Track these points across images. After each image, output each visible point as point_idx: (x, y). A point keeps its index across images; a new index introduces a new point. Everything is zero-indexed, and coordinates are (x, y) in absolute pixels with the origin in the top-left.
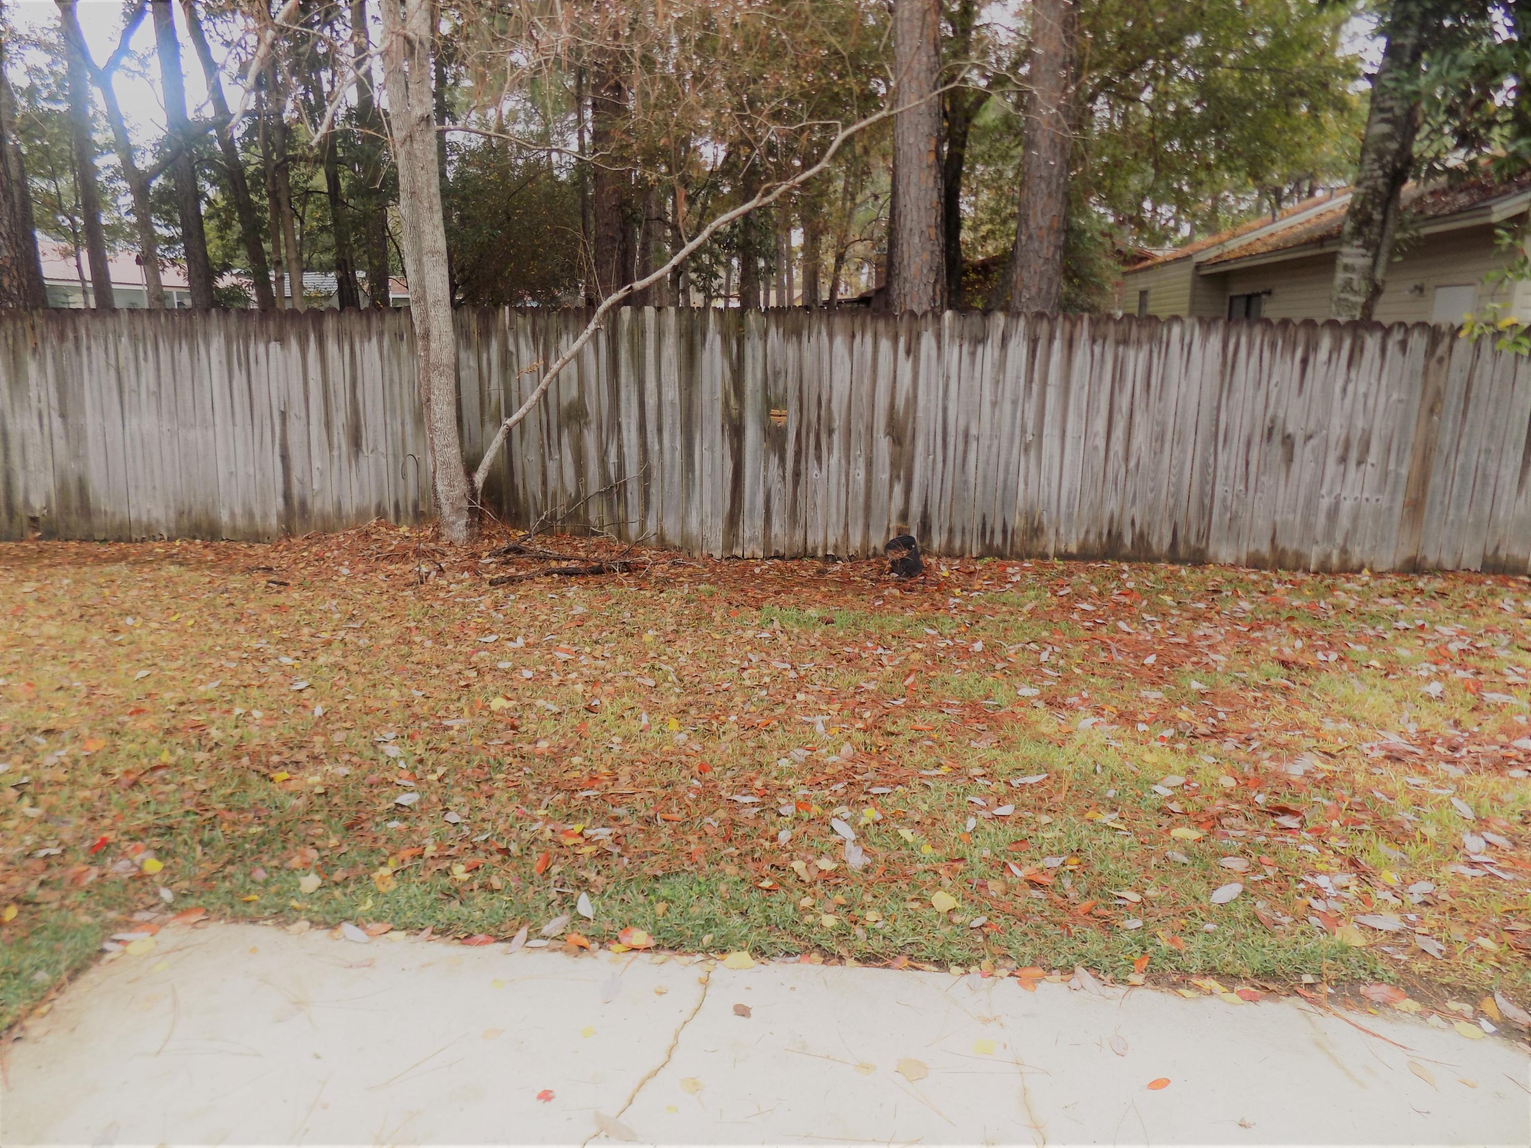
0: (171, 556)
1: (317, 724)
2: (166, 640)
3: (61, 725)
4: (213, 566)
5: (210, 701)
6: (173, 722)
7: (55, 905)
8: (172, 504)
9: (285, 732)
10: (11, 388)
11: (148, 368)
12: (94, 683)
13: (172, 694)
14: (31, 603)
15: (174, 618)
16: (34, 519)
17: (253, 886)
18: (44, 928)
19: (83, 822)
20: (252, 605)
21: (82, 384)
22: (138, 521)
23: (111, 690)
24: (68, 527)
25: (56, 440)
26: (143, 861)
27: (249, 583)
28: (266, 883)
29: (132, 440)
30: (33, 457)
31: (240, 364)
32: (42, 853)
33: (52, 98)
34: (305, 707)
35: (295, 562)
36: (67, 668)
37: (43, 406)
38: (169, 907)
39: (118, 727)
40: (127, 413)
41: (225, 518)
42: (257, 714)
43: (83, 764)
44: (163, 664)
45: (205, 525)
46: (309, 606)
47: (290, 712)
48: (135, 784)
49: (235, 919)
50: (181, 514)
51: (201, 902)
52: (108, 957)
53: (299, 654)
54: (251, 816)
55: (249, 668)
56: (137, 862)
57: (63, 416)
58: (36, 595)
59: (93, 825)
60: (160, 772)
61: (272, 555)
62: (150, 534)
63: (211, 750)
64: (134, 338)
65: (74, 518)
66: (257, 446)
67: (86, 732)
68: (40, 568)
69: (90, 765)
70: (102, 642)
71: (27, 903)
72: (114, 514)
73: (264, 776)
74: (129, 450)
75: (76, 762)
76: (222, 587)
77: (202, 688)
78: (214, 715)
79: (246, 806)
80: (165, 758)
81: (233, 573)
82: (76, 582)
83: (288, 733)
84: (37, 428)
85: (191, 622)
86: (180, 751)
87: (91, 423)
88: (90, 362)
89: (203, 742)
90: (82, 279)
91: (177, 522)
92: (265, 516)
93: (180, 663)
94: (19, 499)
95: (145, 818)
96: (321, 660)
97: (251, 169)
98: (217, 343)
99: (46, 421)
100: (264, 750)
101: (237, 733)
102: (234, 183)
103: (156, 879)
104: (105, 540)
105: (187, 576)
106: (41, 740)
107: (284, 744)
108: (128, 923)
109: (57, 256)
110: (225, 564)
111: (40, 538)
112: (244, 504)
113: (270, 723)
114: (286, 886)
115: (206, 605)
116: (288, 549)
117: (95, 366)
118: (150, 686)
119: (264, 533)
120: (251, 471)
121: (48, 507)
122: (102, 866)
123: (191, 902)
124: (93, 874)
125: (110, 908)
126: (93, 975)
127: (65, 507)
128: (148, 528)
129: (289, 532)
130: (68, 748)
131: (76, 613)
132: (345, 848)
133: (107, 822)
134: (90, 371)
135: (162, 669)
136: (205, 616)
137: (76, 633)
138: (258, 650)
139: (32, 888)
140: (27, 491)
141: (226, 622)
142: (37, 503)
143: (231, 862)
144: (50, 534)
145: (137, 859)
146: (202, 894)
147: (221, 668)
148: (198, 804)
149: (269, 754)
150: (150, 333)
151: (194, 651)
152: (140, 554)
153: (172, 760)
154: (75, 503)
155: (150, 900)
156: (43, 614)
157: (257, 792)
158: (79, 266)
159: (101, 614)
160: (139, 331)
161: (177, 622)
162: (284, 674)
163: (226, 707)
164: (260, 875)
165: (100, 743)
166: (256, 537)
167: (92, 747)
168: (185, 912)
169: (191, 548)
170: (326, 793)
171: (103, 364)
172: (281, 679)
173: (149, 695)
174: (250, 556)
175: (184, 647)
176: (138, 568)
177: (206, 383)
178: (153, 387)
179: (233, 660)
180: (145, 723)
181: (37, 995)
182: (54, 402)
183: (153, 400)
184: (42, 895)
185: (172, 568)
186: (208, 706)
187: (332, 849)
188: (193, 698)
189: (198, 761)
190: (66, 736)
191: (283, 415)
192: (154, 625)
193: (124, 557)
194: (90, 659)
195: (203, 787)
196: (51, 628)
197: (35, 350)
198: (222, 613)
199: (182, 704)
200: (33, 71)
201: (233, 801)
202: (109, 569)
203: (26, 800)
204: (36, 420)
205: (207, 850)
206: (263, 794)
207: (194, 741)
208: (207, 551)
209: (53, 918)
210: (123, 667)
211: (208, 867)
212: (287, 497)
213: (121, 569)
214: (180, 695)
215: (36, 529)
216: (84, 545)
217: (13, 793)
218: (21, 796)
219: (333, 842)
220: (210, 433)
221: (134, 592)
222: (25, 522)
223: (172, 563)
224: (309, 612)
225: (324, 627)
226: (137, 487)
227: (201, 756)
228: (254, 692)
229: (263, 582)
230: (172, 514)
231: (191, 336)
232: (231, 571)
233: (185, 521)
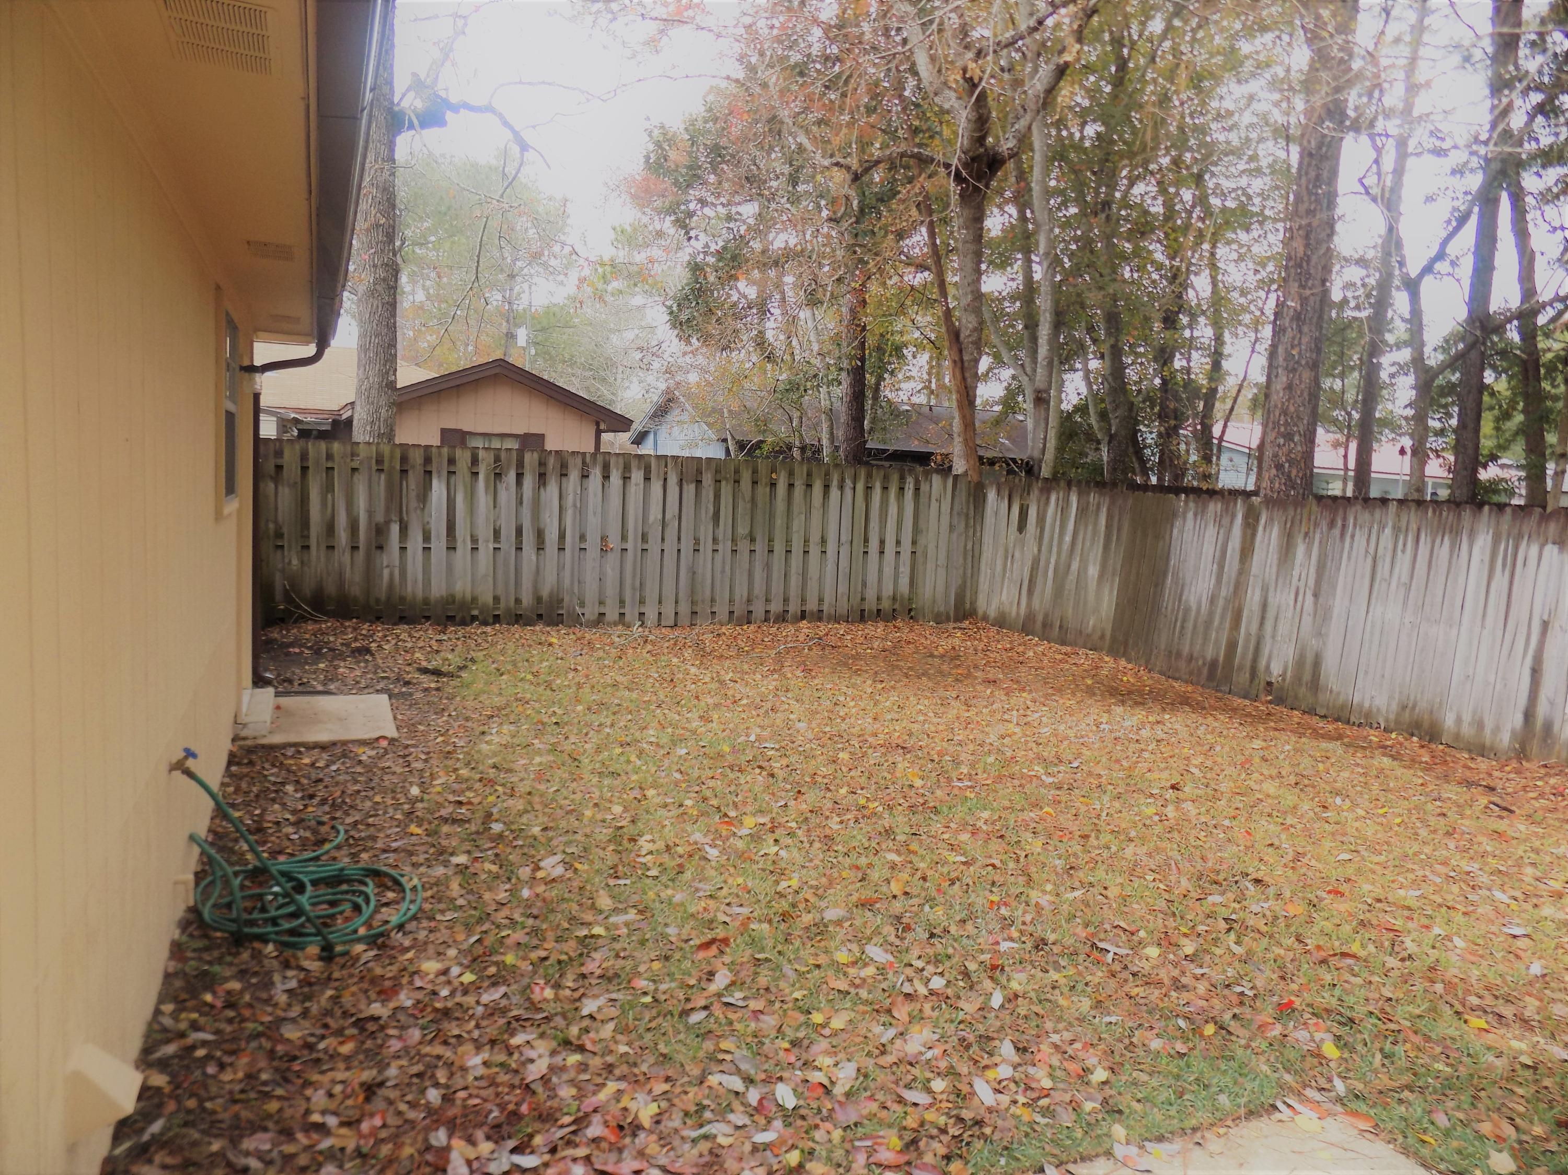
0: (1385, 747)
1: (1531, 983)
2: (1370, 830)
3: (1266, 879)
4: (1428, 769)
5: (1409, 909)
6: (1368, 915)
7: (1243, 1042)
8: (1397, 696)
9: (1491, 975)
10: (1279, 565)
11: (1404, 561)
12: (1300, 850)
13: (1370, 888)
14: (1257, 760)
15: (1381, 811)
16: (1269, 684)
17: (1431, 1127)
18: (1233, 1058)
19: (1275, 976)
20: (1466, 822)
21: (1339, 569)
22: (1361, 706)
23: (1313, 863)
24: (1296, 697)
25: (1305, 616)
26: (1322, 1040)
27: (1468, 797)
28: (1447, 1133)
29: (1373, 626)
30: (1283, 628)
31: (1504, 565)
32: (1239, 989)
33: (1358, 308)
34: (1518, 957)
35: (1524, 788)
36: (1279, 828)
37: (1302, 584)
38: (1339, 1100)
39: (1315, 901)
40: (1373, 601)
41: (1449, 721)
42: (1458, 942)
43: (1282, 923)
44: (1365, 854)
45: (1426, 725)
46: (1537, 844)
47: (1499, 955)
48: (1324, 961)
49: (1406, 1151)
50: (1404, 707)
51: (1372, 1112)
52: (1278, 1116)
53: (1518, 894)
54: (1439, 1050)
55: (1455, 889)
56: (1317, 1039)
57: (1316, 595)
58: (1261, 753)
59: (1282, 983)
60: (1350, 961)
61: (1496, 774)
62: (1368, 721)
63: (1403, 960)
64: (1397, 530)
65: (1302, 691)
66: (1505, 651)
67: (1288, 894)
68: (1266, 729)
69: (1288, 926)
70: (1311, 814)
71: (1222, 1028)
72: (1338, 694)
73: (1457, 1013)
74: (1367, 636)
75: (1276, 918)
76: (1435, 794)
77: (1402, 892)
78: (1410, 925)
79: (1433, 1036)
80: (1355, 948)
81: (1448, 782)
82: (1296, 750)
83: (1492, 978)
84: (1292, 603)
85: (1398, 820)
86: (1371, 948)
87: (1339, 604)
88: (1351, 547)
89: (1397, 949)
90: (1346, 469)
91: (1398, 714)
92: (1497, 729)
93: (1382, 858)
94: (1263, 663)
95: (1328, 999)
96: (1548, 910)
97: (1549, 356)
98: (1483, 540)
99: (1300, 598)
100: (1461, 985)
101: (1434, 954)
102: (1525, 371)
103: (1332, 1064)
104: (1325, 717)
105: (1399, 772)
106: (1249, 885)
107: (1487, 988)
108: (1300, 1094)
109: (1328, 447)
110: (1440, 769)
111: (1270, 702)
112: (1474, 713)
113: (1473, 958)
114: (1471, 1150)
115: (1416, 807)
116: (1518, 772)
117: (1354, 553)
118: (1350, 871)
119: (1492, 748)
120: (1492, 678)
121: (1283, 675)
122: (1285, 1026)
123: (1363, 1107)
124: (1277, 1031)
125: (1288, 1071)
126: (1262, 1125)
127: (1298, 678)
128: (1368, 715)
129: (1522, 754)
130: (1271, 902)
131: (1293, 779)
132: (1553, 1146)
133: (1294, 987)
134: (1349, 558)
135: (1363, 859)
136: (1413, 819)
137: (1290, 798)
138: (1468, 873)
139: (1227, 1016)
140: (1270, 657)
141: (1435, 831)
142: (1276, 670)
143: (1409, 1088)
144: (1280, 700)
145: (1318, 1036)
146: (1374, 1105)
147: (1424, 879)
148: (1382, 1010)
149: (1467, 992)
150: (1414, 526)
151: (1397, 852)
152: (1356, 738)
153: (1362, 953)
154: (1307, 677)
155: (1323, 1083)
156: (1266, 772)
157: (1447, 1027)
158: (1345, 456)
159: (1314, 787)
160: (1403, 524)
161: (1384, 815)
162: (1496, 910)
163: (1425, 921)
164: (1442, 1120)
165: (1297, 909)
166: (1480, 750)
167: (1292, 910)
168: (1355, 1114)
169: (1406, 744)
170: (1535, 1068)
171: (1362, 551)
172: (1492, 915)
173: (1348, 880)
174: (1470, 768)
175: (1388, 843)
176: (1351, 750)
177: (1461, 580)
178: (1405, 578)
179: (1439, 875)
180: (1343, 906)
181: (1218, 1115)
182: (1311, 582)
183: (1402, 591)
184: (1233, 1026)
185: (1385, 759)
186: (1406, 913)
187: (1536, 1138)
188: (1390, 899)
189: (1388, 965)
190: (1271, 891)
191: (1545, 625)
192: (1361, 812)
193: (1340, 737)
194: (1299, 826)
195: (1390, 995)
196: (1270, 787)
197: (1306, 534)
198: (1433, 821)
199: (1379, 901)
200: (1349, 285)
201: (1421, 1024)
202: (1324, 745)
203: (1232, 936)
204: (1292, 596)
205: (1386, 1062)
206: (1451, 1032)
207: (1387, 944)
208: (1423, 751)
209: (1240, 1052)
210: (1327, 844)
211: (1384, 1081)
212: (1529, 715)
213: (1335, 748)
214: (1379, 892)
215: (1269, 693)
216: (1306, 716)
217: (1223, 925)
218: (1229, 930)
219: (1538, 1130)
220: (1454, 632)
221: (1345, 774)
222: (1263, 684)
223: (1384, 755)
224: (1537, 852)
225: (1553, 874)
226: (1366, 672)
227: (1392, 962)
228: (1459, 918)
229: (1484, 801)
230: (1394, 707)
231: (1456, 532)
232: (1446, 778)
233: (1407, 715)
